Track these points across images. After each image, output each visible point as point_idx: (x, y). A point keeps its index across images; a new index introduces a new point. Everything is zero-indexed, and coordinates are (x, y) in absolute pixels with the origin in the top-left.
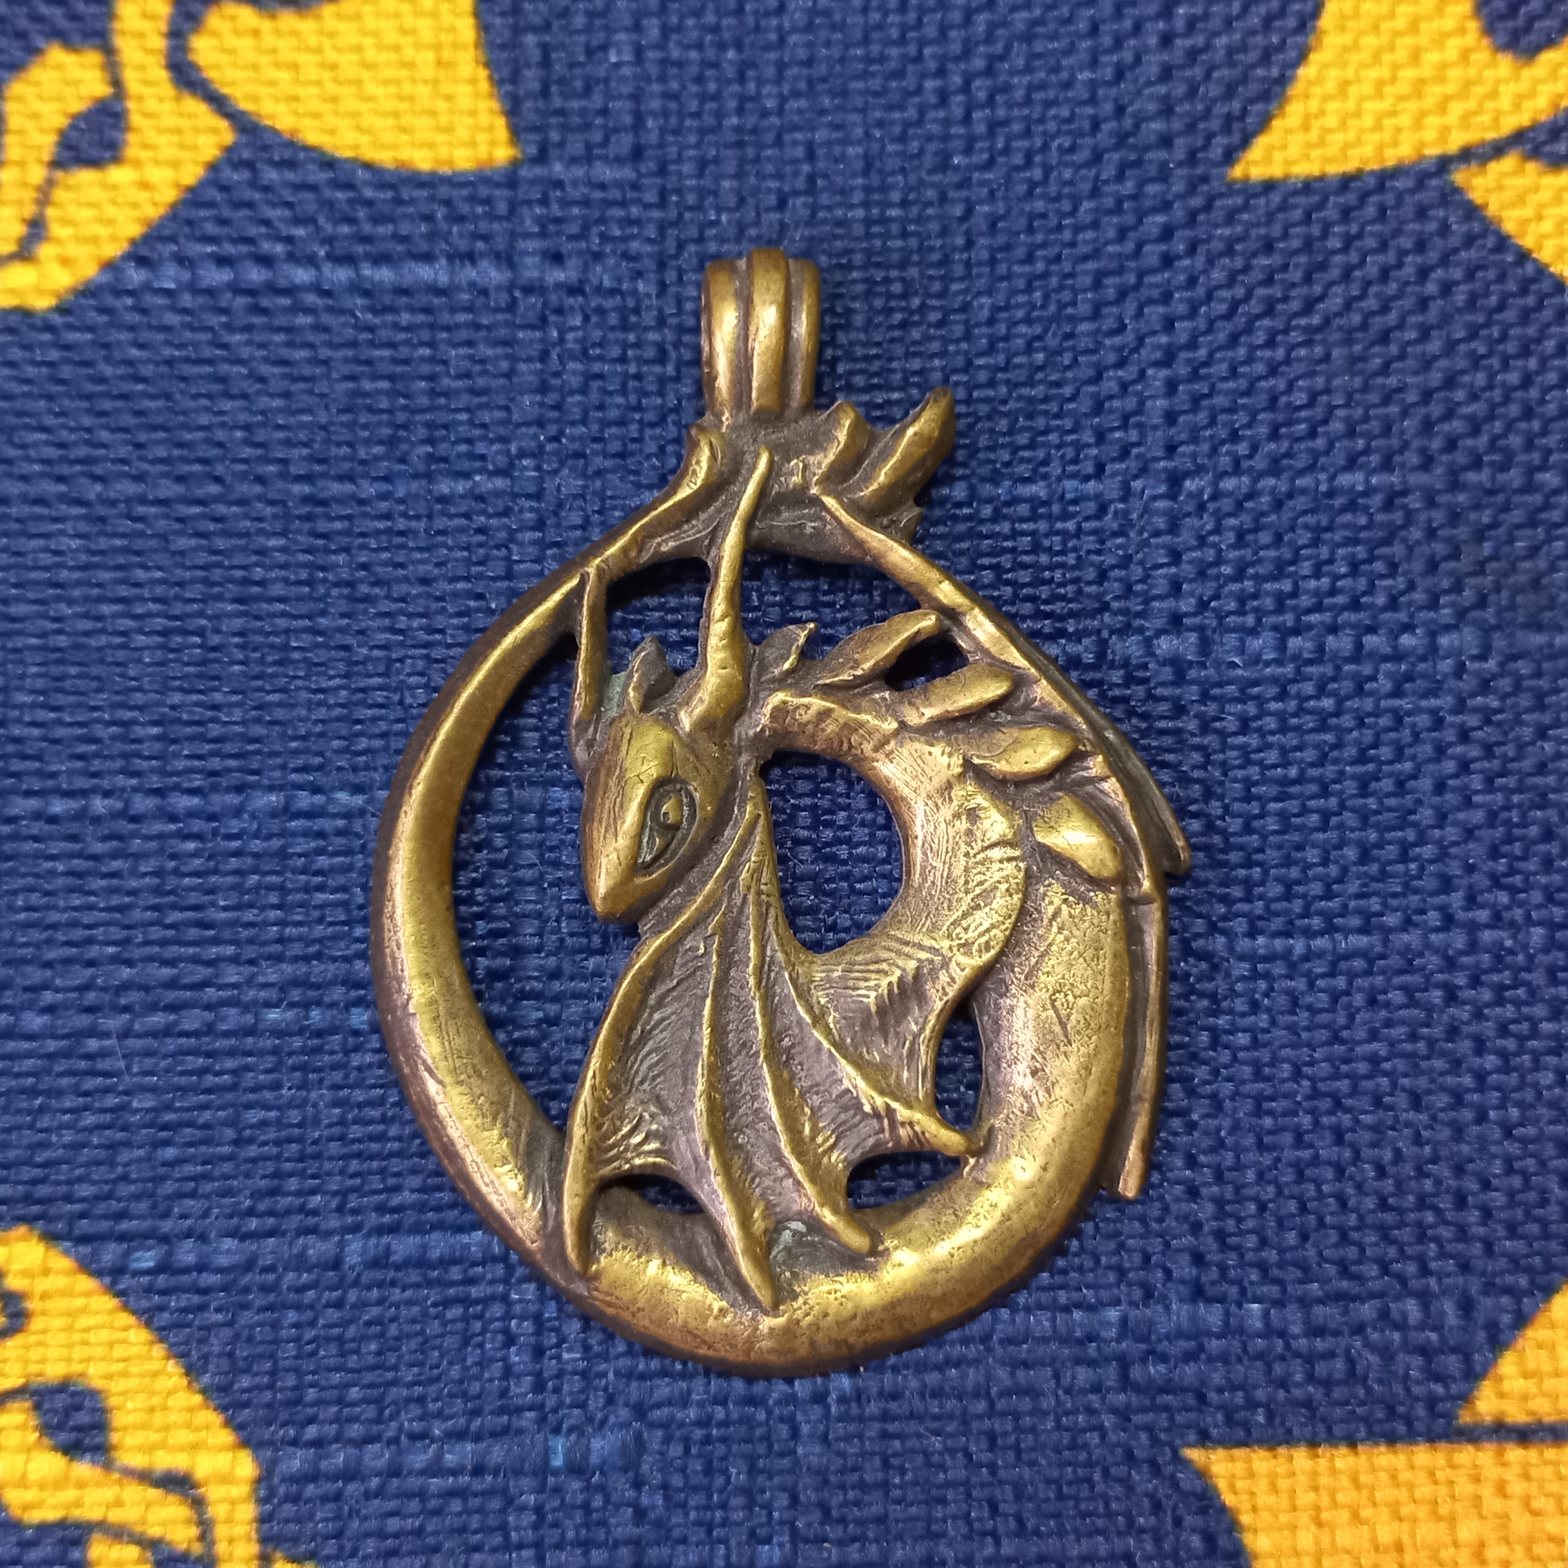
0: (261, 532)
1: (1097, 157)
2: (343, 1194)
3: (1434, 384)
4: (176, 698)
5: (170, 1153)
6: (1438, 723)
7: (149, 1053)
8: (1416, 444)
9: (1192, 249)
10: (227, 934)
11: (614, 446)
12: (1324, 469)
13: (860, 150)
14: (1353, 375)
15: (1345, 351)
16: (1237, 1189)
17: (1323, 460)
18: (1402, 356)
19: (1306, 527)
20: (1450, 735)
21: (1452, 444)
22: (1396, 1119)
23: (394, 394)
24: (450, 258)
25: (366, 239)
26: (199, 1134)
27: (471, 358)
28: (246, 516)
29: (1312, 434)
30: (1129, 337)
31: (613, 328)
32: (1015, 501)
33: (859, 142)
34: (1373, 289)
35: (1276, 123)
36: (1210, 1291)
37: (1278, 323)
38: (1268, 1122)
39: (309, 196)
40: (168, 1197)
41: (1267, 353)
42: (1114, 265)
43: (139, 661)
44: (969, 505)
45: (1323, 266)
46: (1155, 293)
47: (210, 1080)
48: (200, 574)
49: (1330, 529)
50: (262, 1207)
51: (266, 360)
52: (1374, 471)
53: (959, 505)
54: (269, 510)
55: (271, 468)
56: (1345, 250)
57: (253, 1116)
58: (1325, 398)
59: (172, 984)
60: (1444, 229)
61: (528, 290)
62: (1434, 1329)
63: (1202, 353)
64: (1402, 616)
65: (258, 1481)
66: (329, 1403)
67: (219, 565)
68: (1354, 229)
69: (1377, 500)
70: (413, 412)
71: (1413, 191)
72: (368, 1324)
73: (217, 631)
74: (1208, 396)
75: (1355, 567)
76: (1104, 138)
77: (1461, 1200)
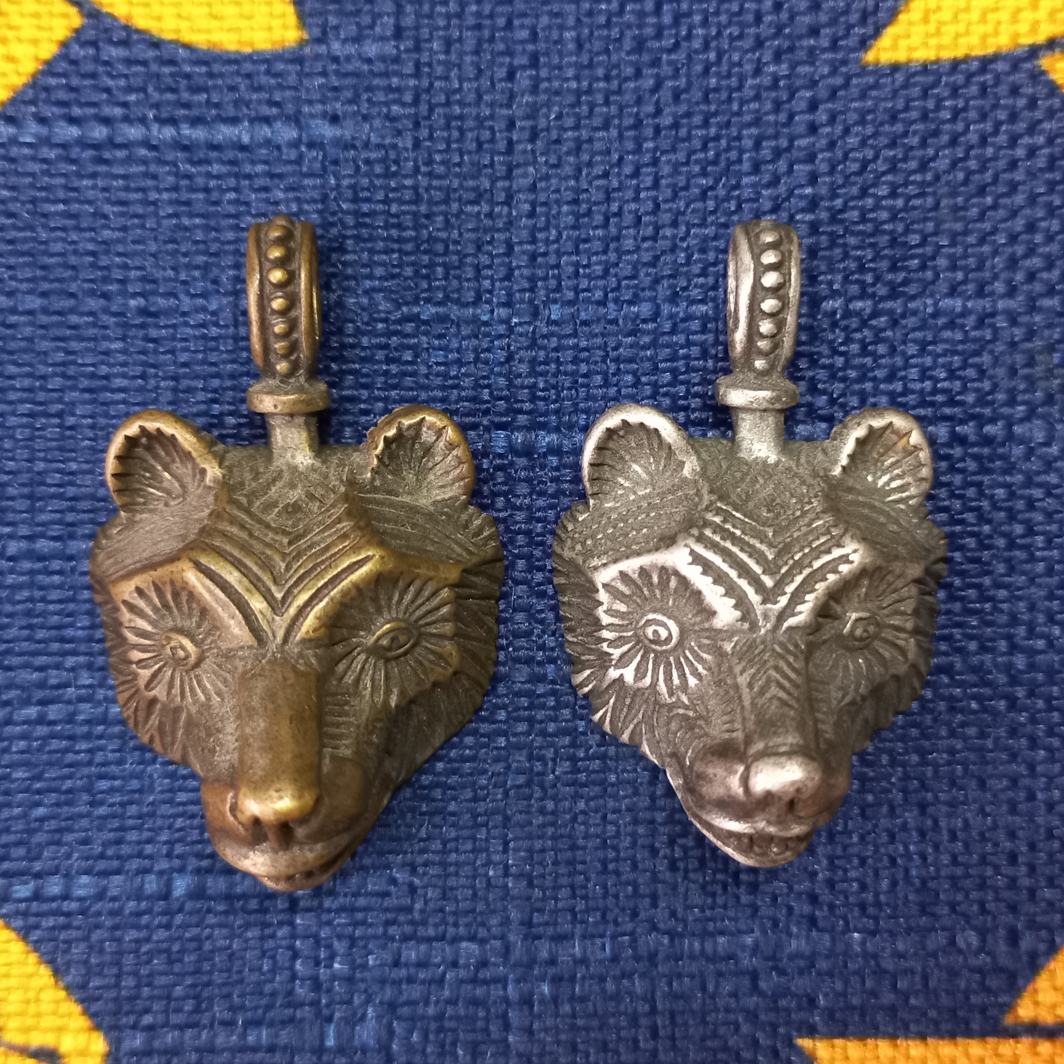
0: (106, 338)
1: (759, 43)
2: (171, 843)
3: (1019, 229)
4: (41, 466)
5: (41, 811)
6: (1012, 495)
7: (24, 736)
8: (1003, 276)
9: (832, 119)
10: (82, 648)
11: (379, 271)
12: (932, 295)
13: (573, 34)
14: (956, 220)
15: (952, 202)
16: (845, 848)
17: (931, 287)
18: (995, 207)
19: (914, 341)
20: (1020, 505)
21: (1031, 276)
22: (966, 796)
23: (207, 228)
24: (252, 121)
25: (187, 106)
26: (63, 798)
27: (267, 201)
28: (94, 325)
29: (923, 267)
30: (782, 189)
31: (378, 176)
32: (688, 318)
33: (574, 28)
34: (972, 153)
35: (902, 17)
36: (821, 924)
37: (899, 179)
38: (870, 798)
39: (140, 69)
40: (39, 844)
41: (890, 202)
42: (771, 131)
43: (12, 437)
44: (654, 320)
45: (936, 133)
46: (802, 154)
47: (70, 757)
48: (59, 369)
49: (933, 343)
50: (110, 852)
51: (108, 201)
52: (969, 298)
53: (645, 321)
54: (113, 320)
55: (113, 288)
56: (954, 119)
57: (103, 785)
58: (934, 239)
59: (42, 685)
60: (1033, 103)
61: (311, 145)
62: (988, 954)
63: (839, 202)
64: (987, 411)
65: (108, 1055)
66: (159, 998)
67: (74, 363)
68: (961, 104)
69: (970, 321)
70: (223, 243)
71: (1008, 74)
72: (191, 940)
73: (73, 415)
74: (843, 236)
75: (952, 375)
76: (765, 30)
77: (1013, 858)
